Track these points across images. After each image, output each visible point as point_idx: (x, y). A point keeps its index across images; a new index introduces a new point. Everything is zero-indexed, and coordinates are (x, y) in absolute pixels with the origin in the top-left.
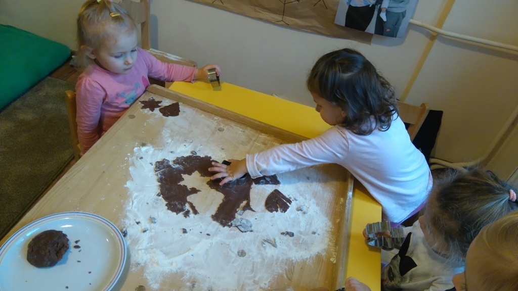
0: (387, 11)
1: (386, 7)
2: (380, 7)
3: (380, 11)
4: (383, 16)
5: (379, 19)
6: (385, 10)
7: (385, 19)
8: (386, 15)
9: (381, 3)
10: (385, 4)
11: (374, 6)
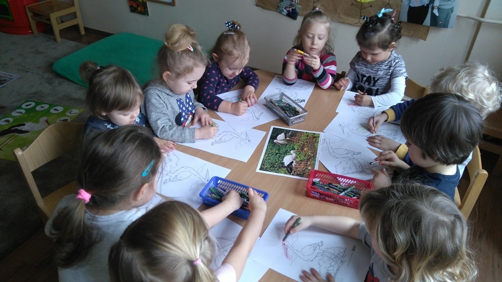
0: (438, 8)
1: (438, 5)
2: (433, 5)
3: (433, 8)
4: (436, 12)
5: (433, 15)
6: (437, 7)
7: (437, 14)
8: (438, 11)
9: (433, 3)
10: (437, 3)
11: (428, 5)
